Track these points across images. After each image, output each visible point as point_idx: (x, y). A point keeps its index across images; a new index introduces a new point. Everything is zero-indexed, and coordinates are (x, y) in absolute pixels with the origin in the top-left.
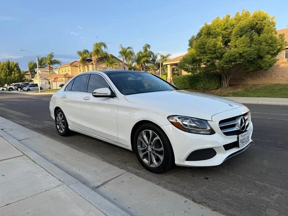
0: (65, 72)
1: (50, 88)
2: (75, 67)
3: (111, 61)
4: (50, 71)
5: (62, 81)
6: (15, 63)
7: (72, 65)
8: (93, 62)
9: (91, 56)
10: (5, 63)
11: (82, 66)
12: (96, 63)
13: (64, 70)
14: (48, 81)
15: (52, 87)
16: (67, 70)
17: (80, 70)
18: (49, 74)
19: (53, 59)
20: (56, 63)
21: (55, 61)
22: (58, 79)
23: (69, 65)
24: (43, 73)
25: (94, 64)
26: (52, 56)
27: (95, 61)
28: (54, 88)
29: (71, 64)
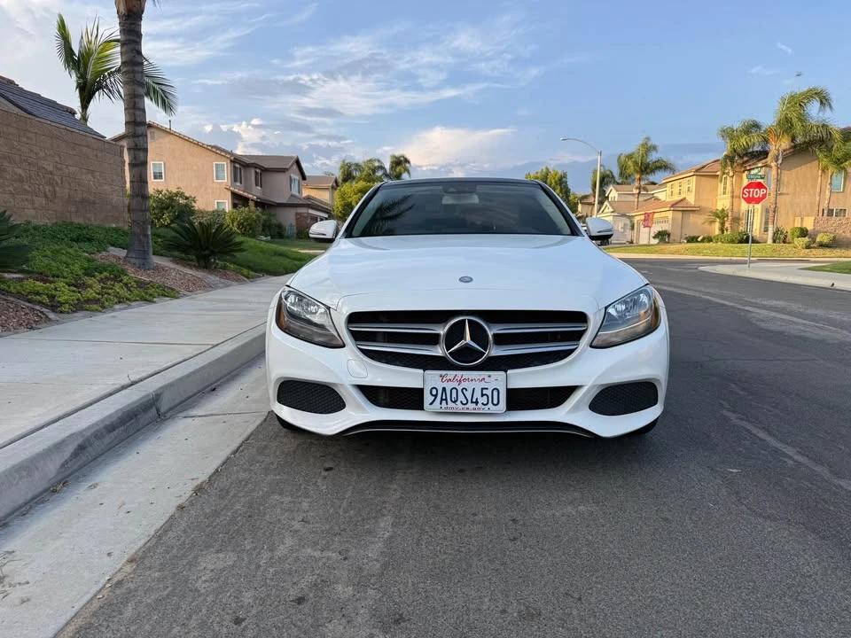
0: (680, 193)
1: (632, 242)
2: (710, 180)
3: (839, 155)
4: (639, 193)
5: (665, 220)
6: (560, 173)
7: (700, 172)
8: (769, 159)
9: (766, 141)
10: (539, 175)
11: (731, 174)
12: (780, 162)
13: (676, 190)
14: (631, 221)
15: (638, 239)
16: (685, 188)
17: (725, 188)
18: (636, 200)
19: (653, 157)
20: (659, 168)
21: (658, 164)
22: (656, 216)
23: (692, 174)
24: (623, 199)
25: (773, 164)
26: (648, 148)
27: (777, 157)
28: (643, 241)
29: (697, 171)
